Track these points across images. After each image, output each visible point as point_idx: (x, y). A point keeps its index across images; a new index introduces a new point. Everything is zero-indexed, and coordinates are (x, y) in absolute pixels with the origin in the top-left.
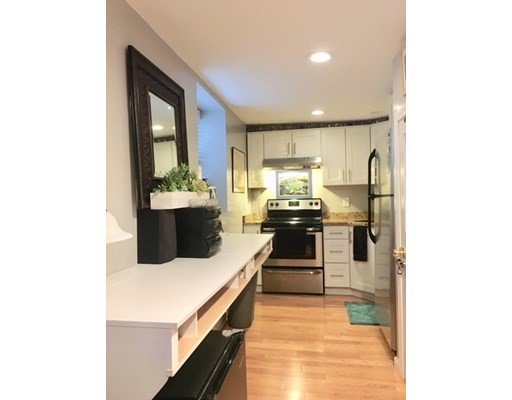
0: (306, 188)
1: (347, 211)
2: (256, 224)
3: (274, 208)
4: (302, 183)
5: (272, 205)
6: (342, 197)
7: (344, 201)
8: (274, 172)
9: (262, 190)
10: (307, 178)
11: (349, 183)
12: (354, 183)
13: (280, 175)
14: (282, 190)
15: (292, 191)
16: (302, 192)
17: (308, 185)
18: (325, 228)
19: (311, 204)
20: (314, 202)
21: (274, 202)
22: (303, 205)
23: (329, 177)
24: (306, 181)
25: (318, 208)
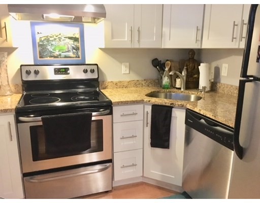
0: (77, 49)
1: (127, 79)
2: (5, 111)
3: (32, 78)
4: (71, 42)
5: (28, 73)
6: (121, 63)
7: (123, 68)
8: (28, 23)
9: (10, 50)
10: (78, 36)
11: (137, 46)
12: (142, 46)
13: (38, 28)
14: (42, 50)
15: (57, 53)
16: (71, 54)
17: (79, 45)
18: (115, 109)
19: (85, 71)
20: (89, 68)
21: (32, 69)
22: (75, 73)
23: (113, 37)
24: (76, 39)
25: (95, 76)
